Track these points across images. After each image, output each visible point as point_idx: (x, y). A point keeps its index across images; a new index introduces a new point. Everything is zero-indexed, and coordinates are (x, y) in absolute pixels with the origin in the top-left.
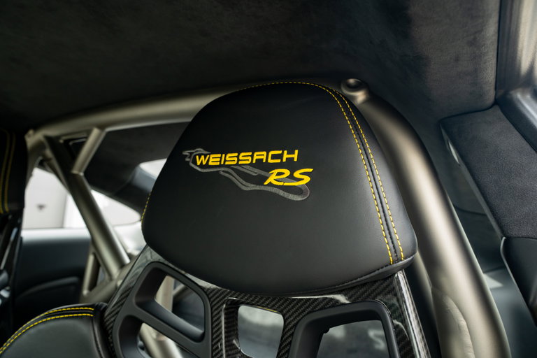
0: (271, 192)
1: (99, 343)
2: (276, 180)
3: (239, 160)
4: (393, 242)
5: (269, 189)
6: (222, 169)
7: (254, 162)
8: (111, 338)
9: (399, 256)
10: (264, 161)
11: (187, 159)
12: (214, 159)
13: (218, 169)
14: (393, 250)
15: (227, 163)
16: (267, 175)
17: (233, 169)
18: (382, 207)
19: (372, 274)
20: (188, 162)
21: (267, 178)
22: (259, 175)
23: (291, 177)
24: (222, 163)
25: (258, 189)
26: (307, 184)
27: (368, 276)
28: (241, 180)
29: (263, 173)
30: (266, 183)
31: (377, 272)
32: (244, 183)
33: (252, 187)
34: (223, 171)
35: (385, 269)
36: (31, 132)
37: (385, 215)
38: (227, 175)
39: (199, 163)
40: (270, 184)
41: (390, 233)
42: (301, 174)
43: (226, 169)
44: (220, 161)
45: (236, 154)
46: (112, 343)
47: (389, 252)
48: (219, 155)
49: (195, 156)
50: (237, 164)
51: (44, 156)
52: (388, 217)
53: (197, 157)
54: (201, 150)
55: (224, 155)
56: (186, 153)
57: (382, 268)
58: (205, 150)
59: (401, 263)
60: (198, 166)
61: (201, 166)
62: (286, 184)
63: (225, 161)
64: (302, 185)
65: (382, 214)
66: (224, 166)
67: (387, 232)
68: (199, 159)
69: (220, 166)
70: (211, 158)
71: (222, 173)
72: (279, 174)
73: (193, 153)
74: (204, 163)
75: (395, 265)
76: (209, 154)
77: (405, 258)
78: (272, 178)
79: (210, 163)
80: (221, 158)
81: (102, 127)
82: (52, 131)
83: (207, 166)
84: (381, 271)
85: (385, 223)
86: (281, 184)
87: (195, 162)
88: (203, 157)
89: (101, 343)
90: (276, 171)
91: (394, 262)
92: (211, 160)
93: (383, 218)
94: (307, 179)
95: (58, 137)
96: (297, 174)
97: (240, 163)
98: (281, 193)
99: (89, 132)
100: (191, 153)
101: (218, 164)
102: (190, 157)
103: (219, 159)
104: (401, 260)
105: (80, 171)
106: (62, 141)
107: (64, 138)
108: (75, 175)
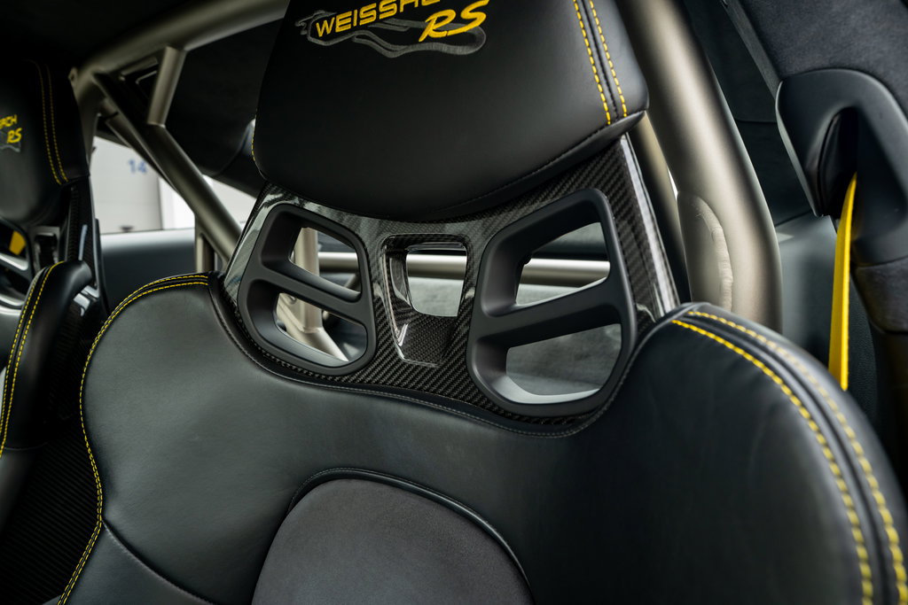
0: (430, 51)
1: (222, 317)
2: (436, 30)
3: (379, 13)
4: (610, 90)
5: (427, 47)
6: (357, 33)
7: (402, 10)
8: (238, 312)
9: (619, 112)
10: (416, 5)
11: (303, 33)
12: (342, 22)
13: (350, 36)
14: (611, 102)
15: (362, 23)
16: (422, 27)
17: (373, 30)
18: (595, 39)
19: (583, 144)
20: (305, 36)
21: (422, 31)
22: (411, 29)
23: (459, 20)
24: (355, 24)
25: (412, 50)
26: (481, 25)
27: (576, 148)
28: (386, 44)
29: (415, 24)
30: (421, 39)
31: (588, 141)
32: (390, 46)
33: (401, 50)
34: (358, 37)
35: (599, 133)
36: (74, 72)
37: (598, 52)
38: (364, 41)
39: (321, 34)
40: (429, 39)
41: (606, 77)
42: (472, 11)
43: (362, 32)
44: (352, 22)
45: (374, 6)
46: (241, 318)
47: (605, 105)
48: (349, 14)
49: (315, 23)
50: (378, 20)
51: (103, 110)
52: (603, 54)
53: (318, 24)
54: (322, 13)
55: (356, 12)
56: (301, 23)
57: (596, 132)
58: (328, 10)
59: (622, 121)
60: (320, 38)
61: (326, 37)
62: (451, 33)
63: (359, 19)
64: (475, 28)
65: (594, 49)
66: (359, 27)
67: (602, 75)
68: (321, 27)
69: (353, 29)
70: (338, 20)
71: (356, 40)
72: (440, 20)
73: (311, 20)
74: (329, 32)
75: (614, 125)
76: (335, 16)
77: (628, 115)
78: (431, 29)
79: (338, 30)
80: (352, 17)
81: (178, 44)
82: (106, 66)
83: (334, 35)
84: (594, 136)
85: (598, 63)
86: (443, 34)
87: (315, 34)
88: (326, 22)
89: (225, 317)
90: (434, 17)
91: (612, 121)
92: (338, 24)
93: (596, 56)
94: (481, 17)
95: (116, 73)
96: (466, 14)
97: (381, 17)
98: (445, 48)
99: (160, 55)
100: (307, 22)
101: (349, 27)
102: (306, 29)
103: (349, 20)
104: (623, 117)
105: (159, 121)
106: (123, 79)
107: (125, 73)
108: (152, 126)
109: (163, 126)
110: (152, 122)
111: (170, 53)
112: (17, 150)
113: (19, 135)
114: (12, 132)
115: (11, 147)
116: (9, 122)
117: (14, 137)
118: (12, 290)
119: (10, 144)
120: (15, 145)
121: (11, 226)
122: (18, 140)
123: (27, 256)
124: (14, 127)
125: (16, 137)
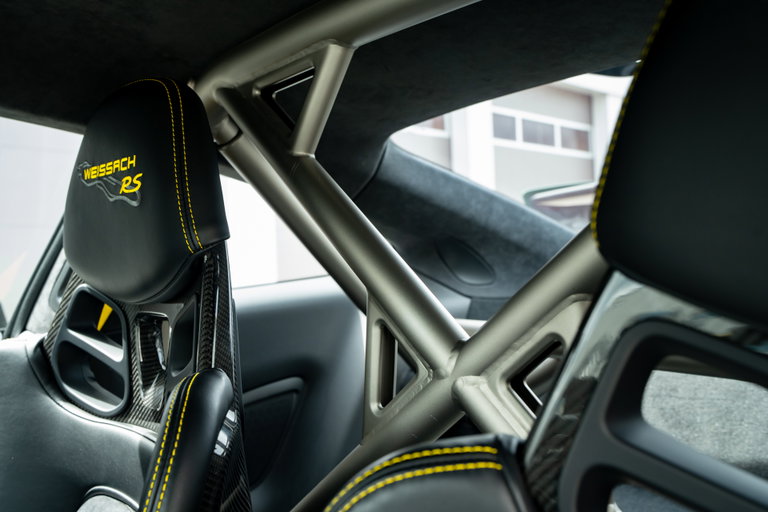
51: (220, 135)
105: (309, 150)
106: (257, 92)
107: (261, 85)
108: (299, 158)
109: (313, 156)
110: (299, 150)
111: (334, 52)
112: (135, 204)
113: (139, 183)
114: (129, 178)
115: (125, 198)
116: (125, 164)
117: (131, 185)
118: (96, 385)
119: (123, 194)
120: (132, 196)
121: (102, 297)
122: (136, 189)
123: (124, 342)
124: (132, 172)
125: (134, 185)
